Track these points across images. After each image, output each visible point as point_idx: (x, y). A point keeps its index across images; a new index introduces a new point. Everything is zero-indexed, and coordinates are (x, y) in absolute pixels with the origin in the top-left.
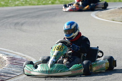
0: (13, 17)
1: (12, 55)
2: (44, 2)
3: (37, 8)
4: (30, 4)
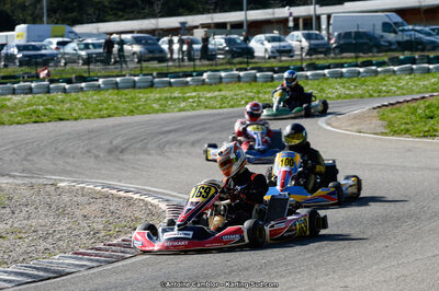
0: (175, 131)
1: (176, 201)
2: (232, 103)
3: (219, 114)
4: (206, 107)
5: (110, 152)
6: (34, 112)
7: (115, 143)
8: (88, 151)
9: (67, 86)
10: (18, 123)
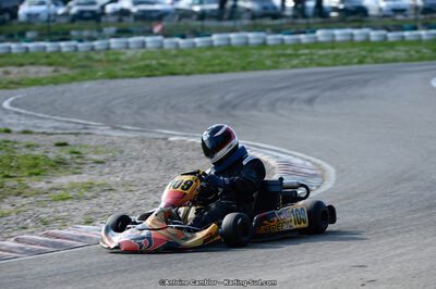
0: (288, 87)
5: (222, 107)
6: (148, 66)
7: (227, 98)
8: (200, 106)
9: (181, 41)
10: (132, 77)
